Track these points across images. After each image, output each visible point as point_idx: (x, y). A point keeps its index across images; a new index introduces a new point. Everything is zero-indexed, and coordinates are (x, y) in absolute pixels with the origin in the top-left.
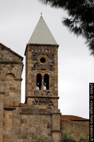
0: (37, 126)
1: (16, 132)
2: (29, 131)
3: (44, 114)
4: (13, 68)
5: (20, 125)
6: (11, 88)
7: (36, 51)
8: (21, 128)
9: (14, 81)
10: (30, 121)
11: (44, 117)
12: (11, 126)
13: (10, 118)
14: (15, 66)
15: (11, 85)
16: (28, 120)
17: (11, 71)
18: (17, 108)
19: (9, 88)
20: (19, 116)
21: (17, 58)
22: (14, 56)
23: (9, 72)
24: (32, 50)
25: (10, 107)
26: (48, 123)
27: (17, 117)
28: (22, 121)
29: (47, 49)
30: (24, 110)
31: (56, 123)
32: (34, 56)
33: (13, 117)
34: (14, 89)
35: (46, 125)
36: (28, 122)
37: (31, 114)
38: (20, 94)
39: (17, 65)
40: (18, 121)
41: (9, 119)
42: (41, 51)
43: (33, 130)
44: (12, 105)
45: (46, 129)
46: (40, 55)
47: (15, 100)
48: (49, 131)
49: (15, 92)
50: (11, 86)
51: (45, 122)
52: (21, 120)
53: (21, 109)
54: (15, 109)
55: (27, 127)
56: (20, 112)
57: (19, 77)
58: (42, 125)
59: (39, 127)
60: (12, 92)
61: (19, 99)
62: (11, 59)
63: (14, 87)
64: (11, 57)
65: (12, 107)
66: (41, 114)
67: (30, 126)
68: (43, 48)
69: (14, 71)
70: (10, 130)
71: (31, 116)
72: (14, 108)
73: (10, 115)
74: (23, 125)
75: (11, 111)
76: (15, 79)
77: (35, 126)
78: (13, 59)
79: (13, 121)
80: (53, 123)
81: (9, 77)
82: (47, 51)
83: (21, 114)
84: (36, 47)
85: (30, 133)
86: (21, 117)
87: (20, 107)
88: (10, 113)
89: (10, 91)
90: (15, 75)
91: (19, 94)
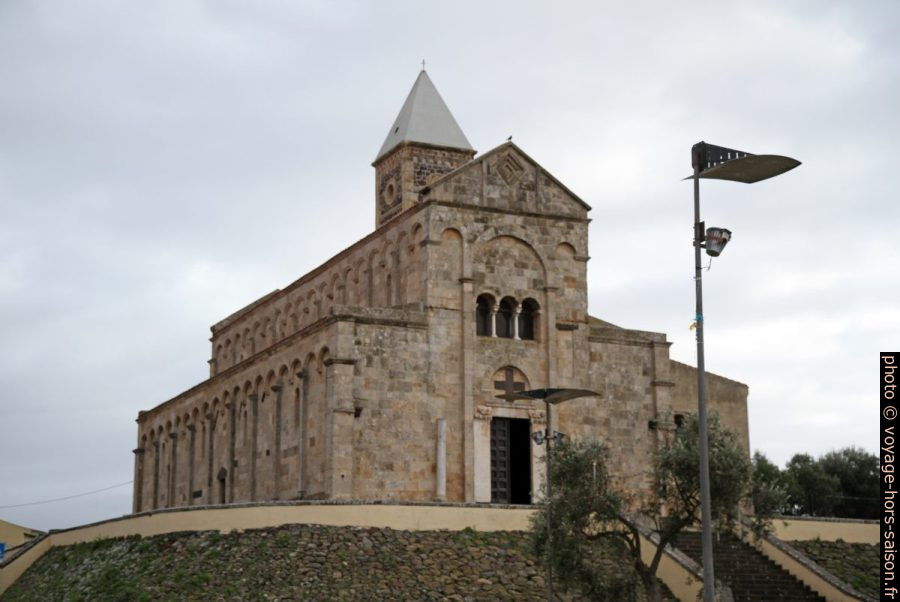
0: (623, 369)
1: (581, 381)
2: (607, 380)
3: (635, 343)
4: (572, 232)
5: (589, 365)
6: (567, 279)
7: (424, 161)
8: (590, 372)
9: (572, 261)
10: (609, 356)
11: (635, 349)
12: (570, 366)
13: (568, 347)
14: (576, 227)
15: (566, 270)
16: (605, 355)
17: (566, 238)
18: (582, 327)
19: (562, 276)
20: (586, 343)
21: (577, 206)
22: (572, 202)
23: (563, 240)
24: (415, 159)
25: (567, 323)
26: (645, 365)
27: (582, 347)
28: (593, 357)
29: (450, 160)
30: (594, 331)
31: (662, 365)
32: (419, 173)
33: (572, 345)
34: (574, 280)
35: (641, 368)
36: (604, 358)
37: (610, 341)
38: (586, 294)
39: (580, 224)
40: (585, 357)
41: (565, 351)
42: (436, 163)
43: (614, 377)
44: (571, 317)
45: (641, 377)
46: (432, 171)
47: (577, 307)
48: (647, 381)
49: (576, 288)
50: (567, 274)
51: (637, 360)
52: (591, 354)
53: (588, 330)
54: (577, 328)
55: (603, 370)
56: (588, 334)
57: (584, 252)
58: (632, 368)
59: (627, 372)
60: (570, 287)
61: (584, 305)
62: (566, 210)
63: (573, 276)
64: (565, 203)
65: (571, 323)
66: (629, 343)
67: (609, 368)
68: (439, 154)
69: (573, 239)
70: (570, 375)
71: (610, 345)
72: (575, 324)
73: (567, 342)
74: (595, 365)
75: (570, 332)
76: (574, 258)
77: (619, 371)
78: (570, 209)
79: (574, 356)
80: (657, 366)
81: (564, 252)
82: (448, 164)
83: (590, 339)
84: (423, 152)
85: (610, 384)
86: (590, 348)
87: (587, 323)
88: (567, 336)
89: (566, 284)
90: (577, 249)
91: (583, 293)
